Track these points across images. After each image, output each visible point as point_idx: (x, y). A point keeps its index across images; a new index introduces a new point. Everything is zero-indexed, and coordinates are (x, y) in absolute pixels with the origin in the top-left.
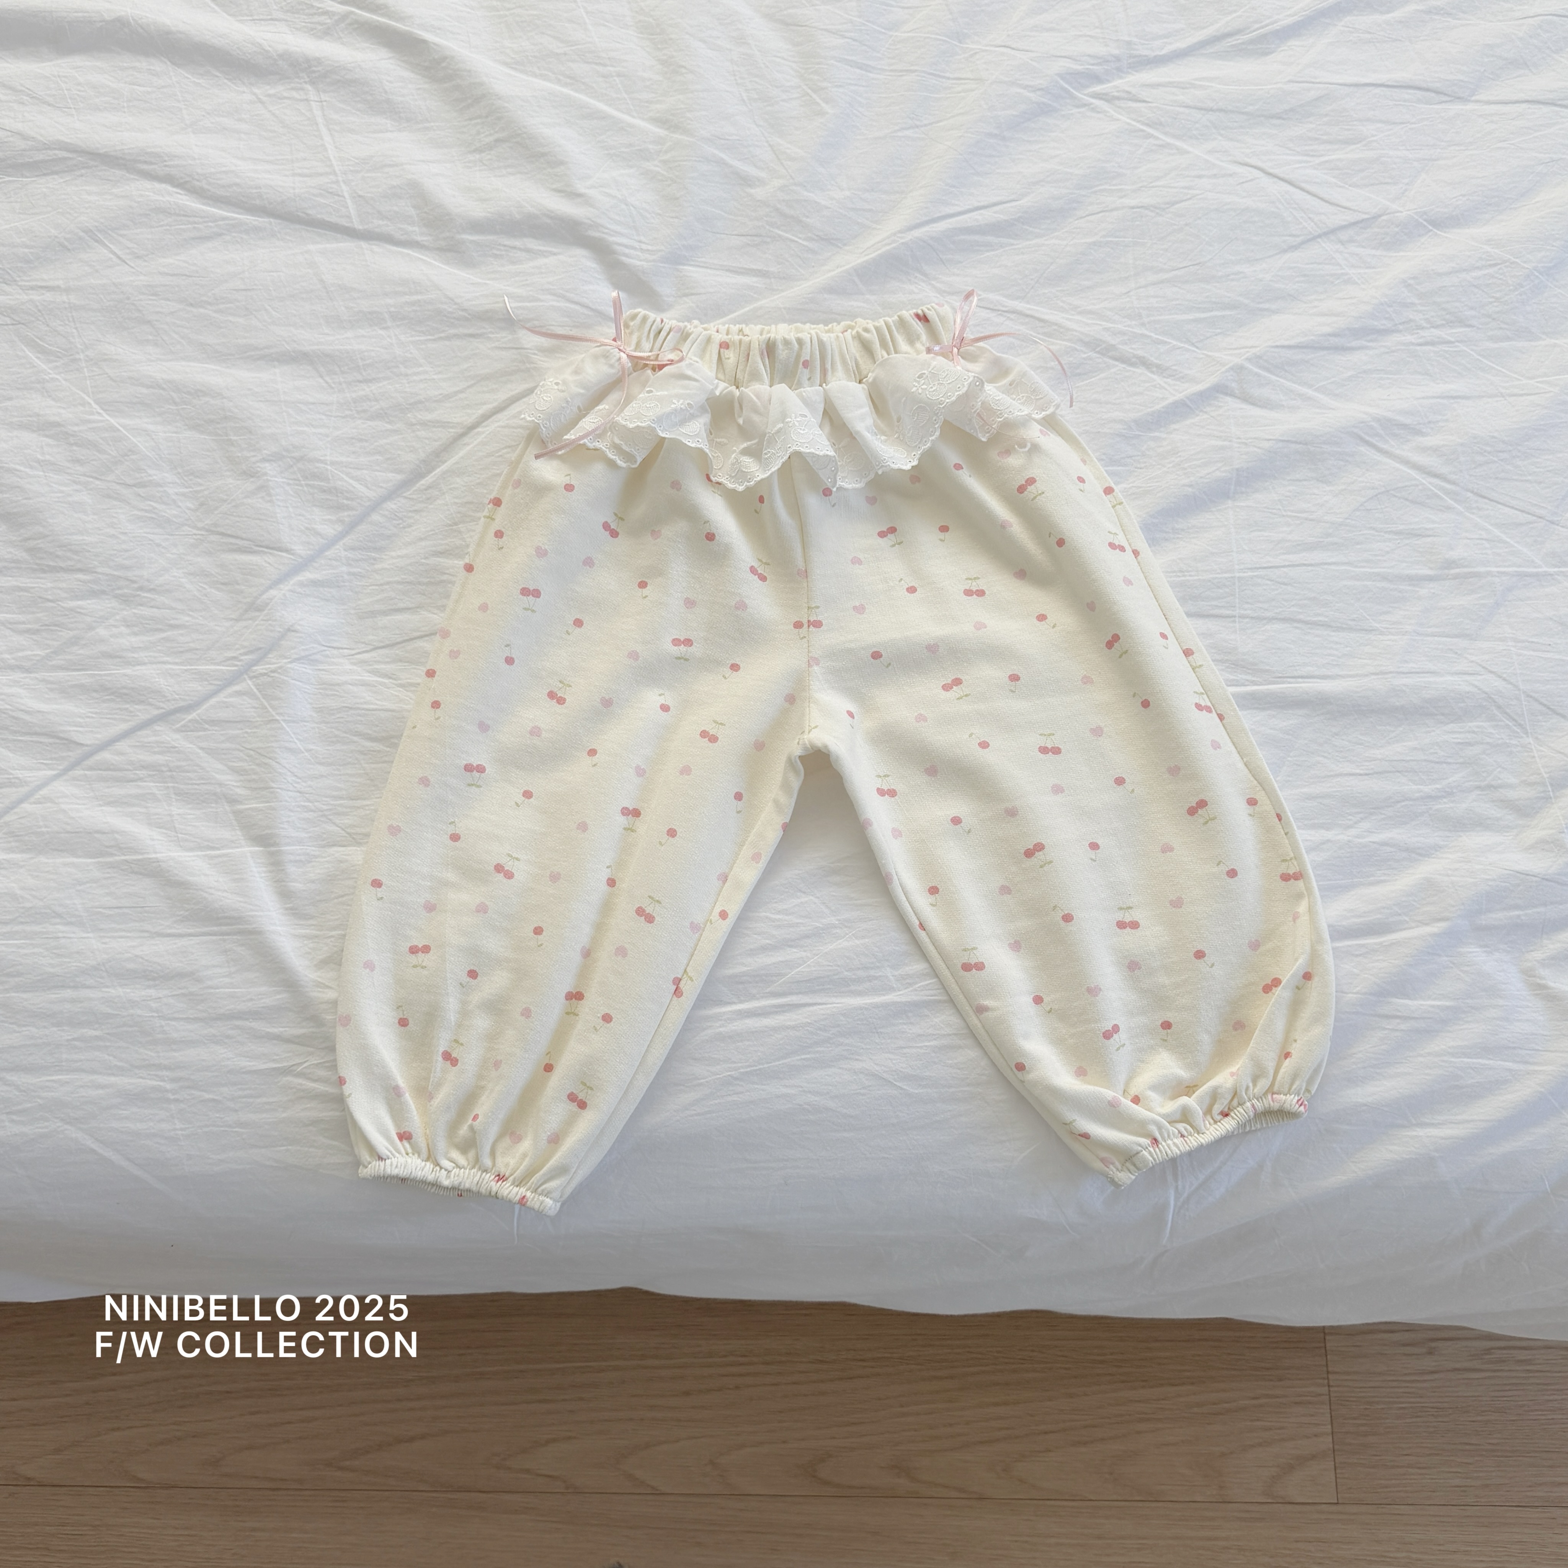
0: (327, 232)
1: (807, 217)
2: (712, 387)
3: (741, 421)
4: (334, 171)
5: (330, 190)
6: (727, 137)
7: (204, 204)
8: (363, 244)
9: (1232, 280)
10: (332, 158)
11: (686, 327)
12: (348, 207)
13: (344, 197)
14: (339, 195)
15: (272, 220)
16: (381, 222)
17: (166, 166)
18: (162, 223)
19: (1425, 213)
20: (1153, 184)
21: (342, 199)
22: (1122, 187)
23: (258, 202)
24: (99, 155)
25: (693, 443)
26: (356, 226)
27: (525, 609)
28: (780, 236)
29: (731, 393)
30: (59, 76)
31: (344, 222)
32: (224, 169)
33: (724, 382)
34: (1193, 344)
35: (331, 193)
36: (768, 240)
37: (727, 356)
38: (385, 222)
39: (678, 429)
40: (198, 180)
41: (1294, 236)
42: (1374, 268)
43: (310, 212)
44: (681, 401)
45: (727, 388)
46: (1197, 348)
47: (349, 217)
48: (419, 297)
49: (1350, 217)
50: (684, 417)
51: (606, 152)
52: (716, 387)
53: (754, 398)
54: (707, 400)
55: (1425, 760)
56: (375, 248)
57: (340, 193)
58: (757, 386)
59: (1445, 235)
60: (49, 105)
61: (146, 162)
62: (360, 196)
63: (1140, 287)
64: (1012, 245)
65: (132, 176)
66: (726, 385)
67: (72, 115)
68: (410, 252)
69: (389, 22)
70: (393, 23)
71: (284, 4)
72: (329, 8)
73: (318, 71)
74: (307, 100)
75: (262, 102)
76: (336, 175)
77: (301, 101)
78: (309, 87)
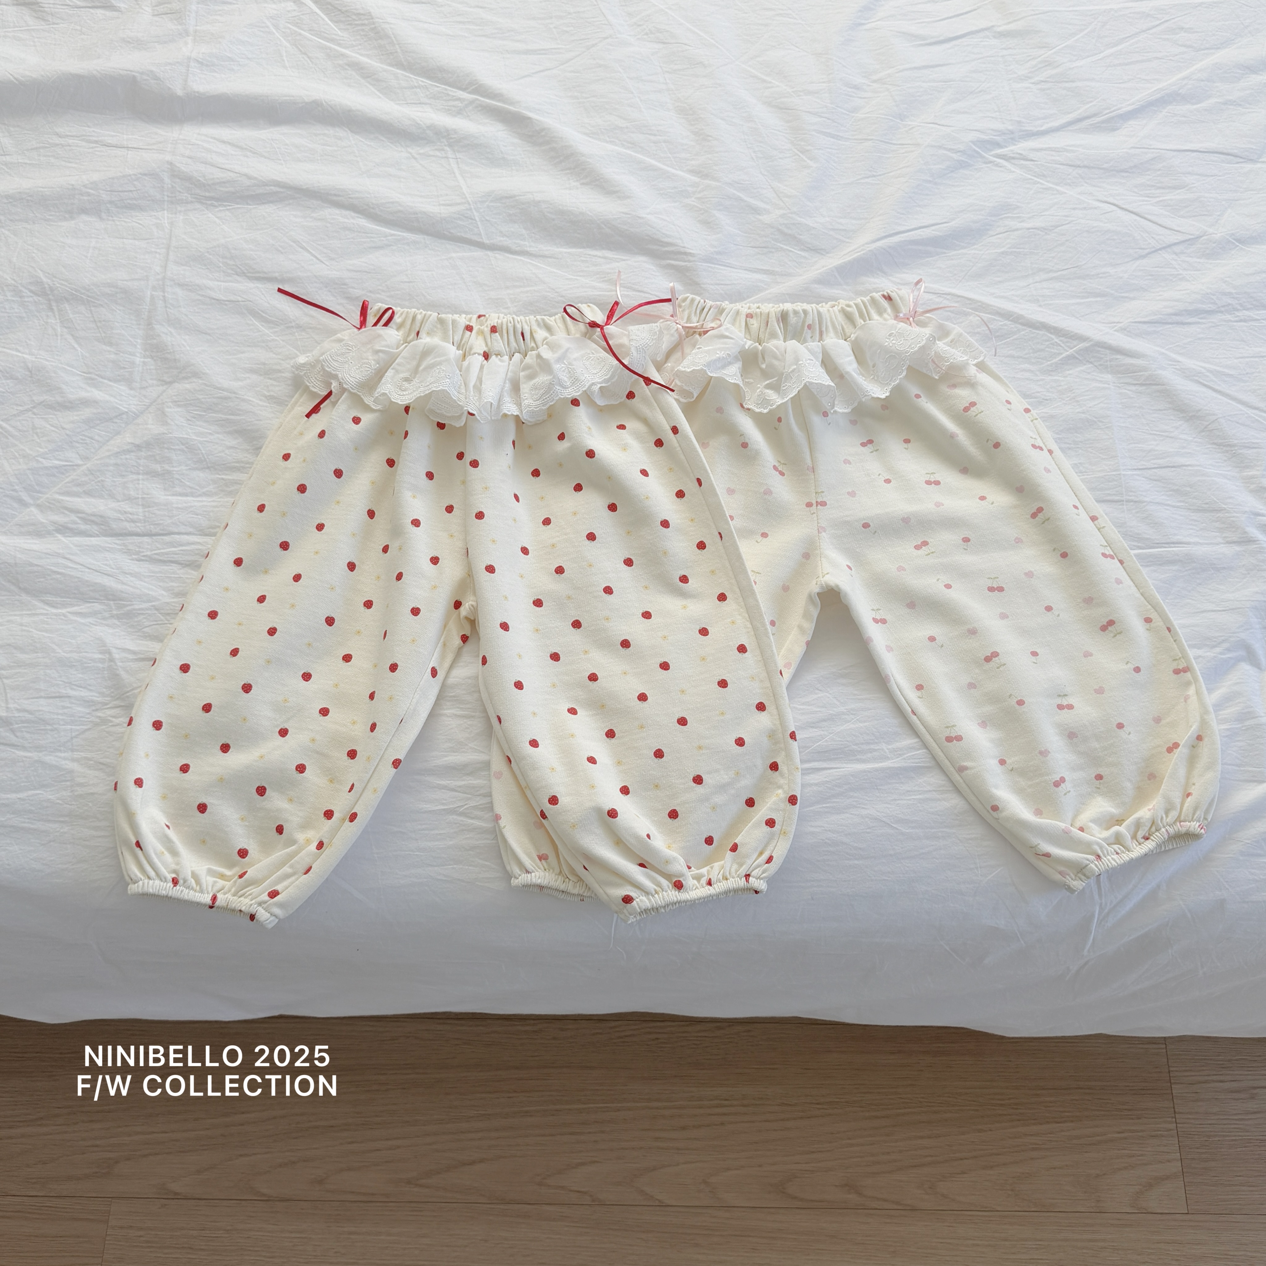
0: (465, 245)
1: (801, 235)
2: (743, 343)
4: (468, 202)
5: (465, 215)
6: (742, 182)
7: (377, 225)
8: (490, 253)
9: (1101, 278)
10: (466, 193)
11: (721, 304)
12: (478, 228)
13: (475, 220)
14: (472, 219)
15: (425, 237)
16: (502, 239)
17: (350, 198)
18: (348, 237)
19: (1233, 234)
20: (1042, 214)
22: (1021, 215)
23: (415, 224)
24: (301, 190)
26: (485, 241)
28: (781, 248)
29: (756, 348)
30: (272, 139)
31: (476, 238)
32: (391, 200)
33: (750, 340)
35: (466, 217)
36: (773, 250)
38: (505, 239)
39: (721, 371)
40: (373, 208)
41: (1142, 249)
42: (1199, 270)
43: (452, 231)
45: (753, 344)
47: (480, 234)
48: (531, 288)
49: (1181, 238)
51: (658, 192)
52: (746, 344)
53: (775, 349)
56: (497, 255)
57: (473, 217)
58: (775, 342)
59: (1249, 249)
60: (265, 158)
61: (335, 195)
62: (487, 220)
63: (1037, 282)
64: (945, 253)
65: (326, 205)
66: (752, 342)
67: (282, 164)
68: (522, 258)
69: (504, 105)
70: (507, 106)
71: (428, 93)
72: (461, 97)
73: (455, 138)
74: (447, 157)
75: (415, 159)
76: (469, 204)
77: (443, 157)
78: (448, 149)
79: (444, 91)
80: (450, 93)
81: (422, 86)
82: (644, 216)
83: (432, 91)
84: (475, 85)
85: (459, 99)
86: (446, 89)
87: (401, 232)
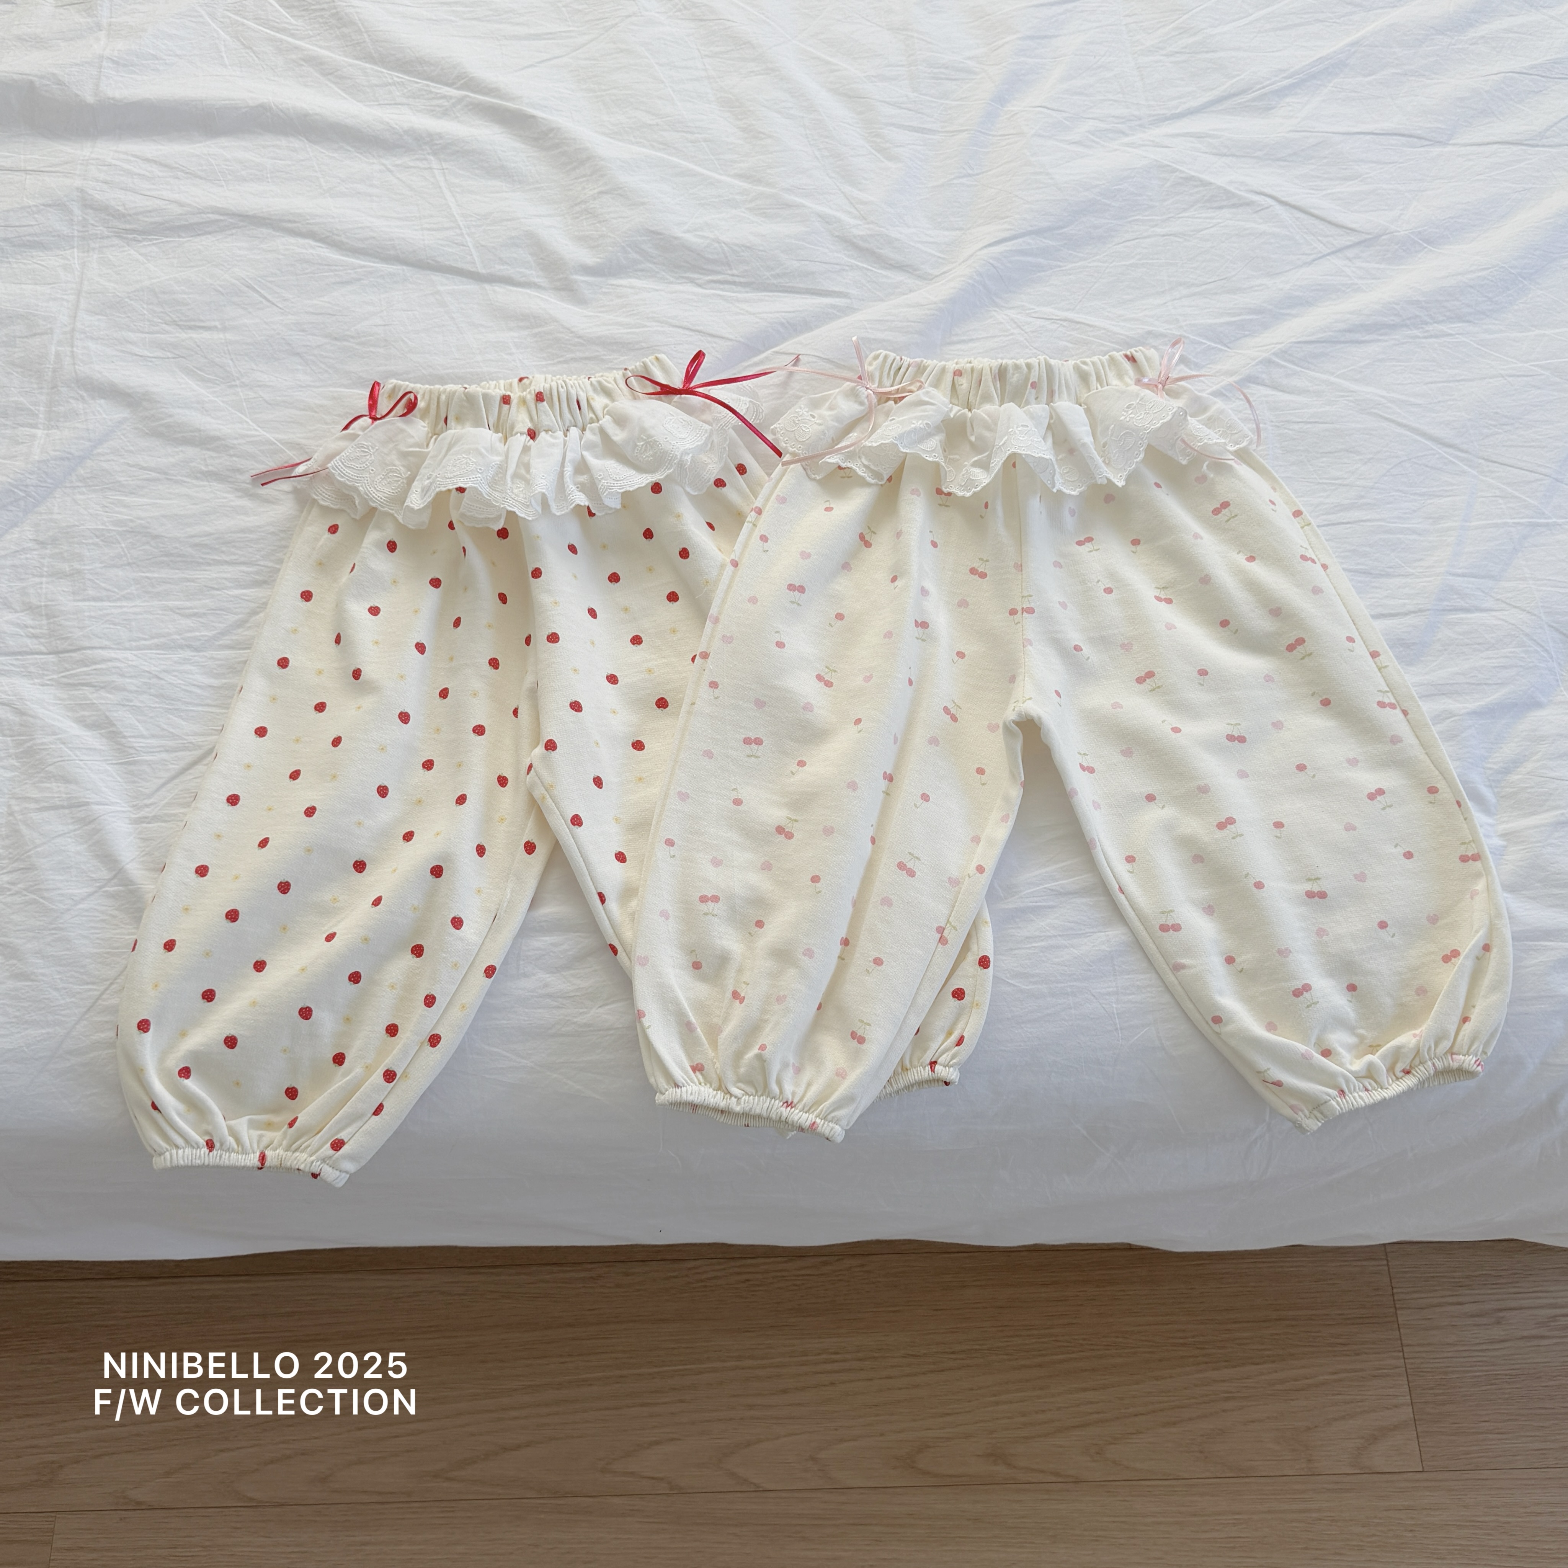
0: (454, 277)
2: (946, 409)
3: (973, 439)
4: (459, 225)
5: (456, 241)
6: (805, 187)
7: (343, 255)
8: (487, 286)
9: (1256, 291)
10: (456, 214)
11: (922, 361)
12: (472, 255)
13: (468, 246)
14: (463, 245)
15: (404, 267)
16: (502, 267)
17: (308, 224)
18: (307, 271)
19: (1420, 233)
20: (1181, 215)
21: (468, 248)
22: (1154, 217)
23: (392, 252)
24: (247, 216)
25: (930, 457)
26: (480, 271)
27: (792, 602)
29: (964, 415)
30: (209, 155)
31: (469, 267)
32: (360, 225)
33: (958, 406)
34: (1225, 345)
35: (456, 244)
37: (960, 383)
38: (505, 267)
39: (917, 446)
40: (336, 235)
41: (1306, 254)
42: (1379, 279)
43: (438, 259)
44: (920, 422)
45: (960, 411)
46: (1228, 348)
47: (474, 263)
48: (540, 329)
49: (1356, 238)
50: (924, 435)
51: (698, 202)
52: (951, 410)
53: (986, 417)
54: (942, 421)
55: (1467, 683)
56: (496, 288)
57: (465, 244)
58: (988, 407)
59: (1439, 251)
60: (201, 178)
61: (290, 221)
62: (482, 246)
63: (1175, 299)
64: (1060, 267)
66: (959, 408)
67: (222, 186)
68: (528, 291)
69: (501, 102)
70: (505, 103)
71: (406, 91)
72: (446, 93)
73: (440, 144)
74: (430, 168)
75: (390, 171)
76: (460, 229)
77: (425, 169)
78: (432, 158)
79: (426, 88)
80: (433, 90)
81: (398, 83)
82: (680, 235)
83: (410, 88)
84: (463, 79)
85: (444, 97)
86: (428, 86)
87: (374, 262)
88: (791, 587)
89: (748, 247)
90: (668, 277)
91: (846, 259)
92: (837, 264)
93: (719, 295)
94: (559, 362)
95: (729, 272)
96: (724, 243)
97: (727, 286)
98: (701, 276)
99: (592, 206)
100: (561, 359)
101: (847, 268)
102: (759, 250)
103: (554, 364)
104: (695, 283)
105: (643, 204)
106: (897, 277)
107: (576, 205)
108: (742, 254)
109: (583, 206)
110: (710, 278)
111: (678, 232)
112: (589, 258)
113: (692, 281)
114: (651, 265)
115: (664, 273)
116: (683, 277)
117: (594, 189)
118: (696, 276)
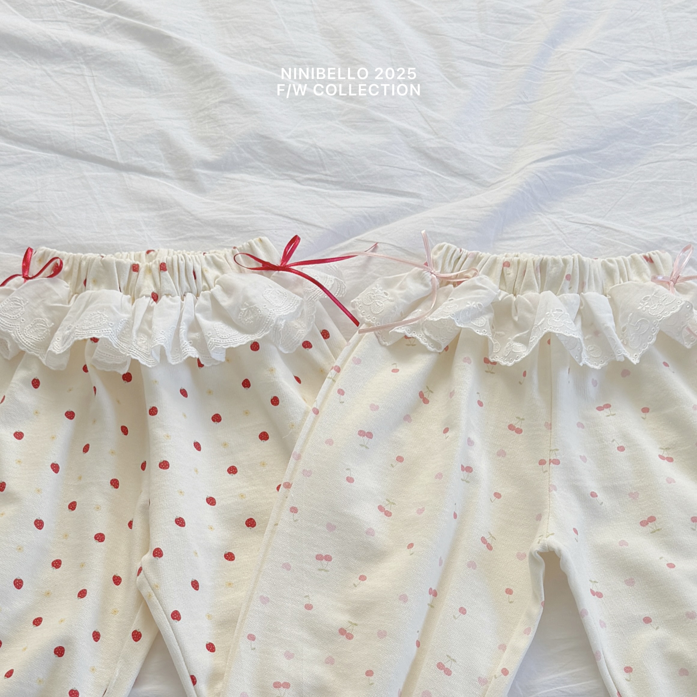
0: (98, 165)
2: (496, 294)
3: (516, 319)
4: (104, 123)
5: (101, 136)
6: (388, 106)
7: (7, 143)
8: (124, 174)
11: (478, 253)
12: (113, 148)
13: (111, 141)
14: (107, 140)
15: (57, 155)
16: (137, 159)
21: (110, 142)
23: (48, 142)
25: (480, 332)
26: (119, 161)
27: (362, 445)
29: (510, 299)
31: (110, 158)
32: (23, 119)
33: (505, 291)
35: (101, 138)
37: (508, 273)
38: (140, 159)
39: (470, 322)
40: (3, 126)
43: (85, 150)
44: (474, 303)
45: (507, 295)
47: (114, 154)
48: (166, 212)
50: (475, 314)
52: (499, 294)
53: (528, 301)
54: (492, 303)
56: (132, 176)
57: (107, 138)
62: (122, 141)
64: (594, 181)
66: (506, 293)
68: (158, 180)
69: (143, 24)
70: (146, 25)
71: (65, 10)
72: (99, 15)
73: (91, 56)
74: (82, 75)
75: (50, 76)
76: (105, 126)
77: (79, 75)
78: (84, 67)
79: (82, 9)
80: (88, 11)
81: (59, 3)
82: (285, 140)
83: (69, 9)
84: (113, 3)
85: (97, 17)
86: (84, 7)
87: (32, 150)
88: (362, 433)
89: (340, 153)
90: (273, 174)
91: (420, 166)
92: (412, 170)
93: (314, 191)
94: (180, 239)
95: (323, 172)
96: (320, 148)
97: (321, 184)
98: (300, 175)
99: (214, 112)
100: (182, 237)
101: (420, 174)
102: (349, 156)
103: (176, 240)
104: (295, 180)
105: (255, 113)
106: (461, 183)
107: (200, 111)
108: (335, 158)
109: (206, 113)
110: (307, 176)
111: (283, 138)
112: (209, 155)
113: (292, 178)
114: (259, 164)
115: (270, 171)
116: (285, 175)
117: (216, 99)
118: (296, 174)
